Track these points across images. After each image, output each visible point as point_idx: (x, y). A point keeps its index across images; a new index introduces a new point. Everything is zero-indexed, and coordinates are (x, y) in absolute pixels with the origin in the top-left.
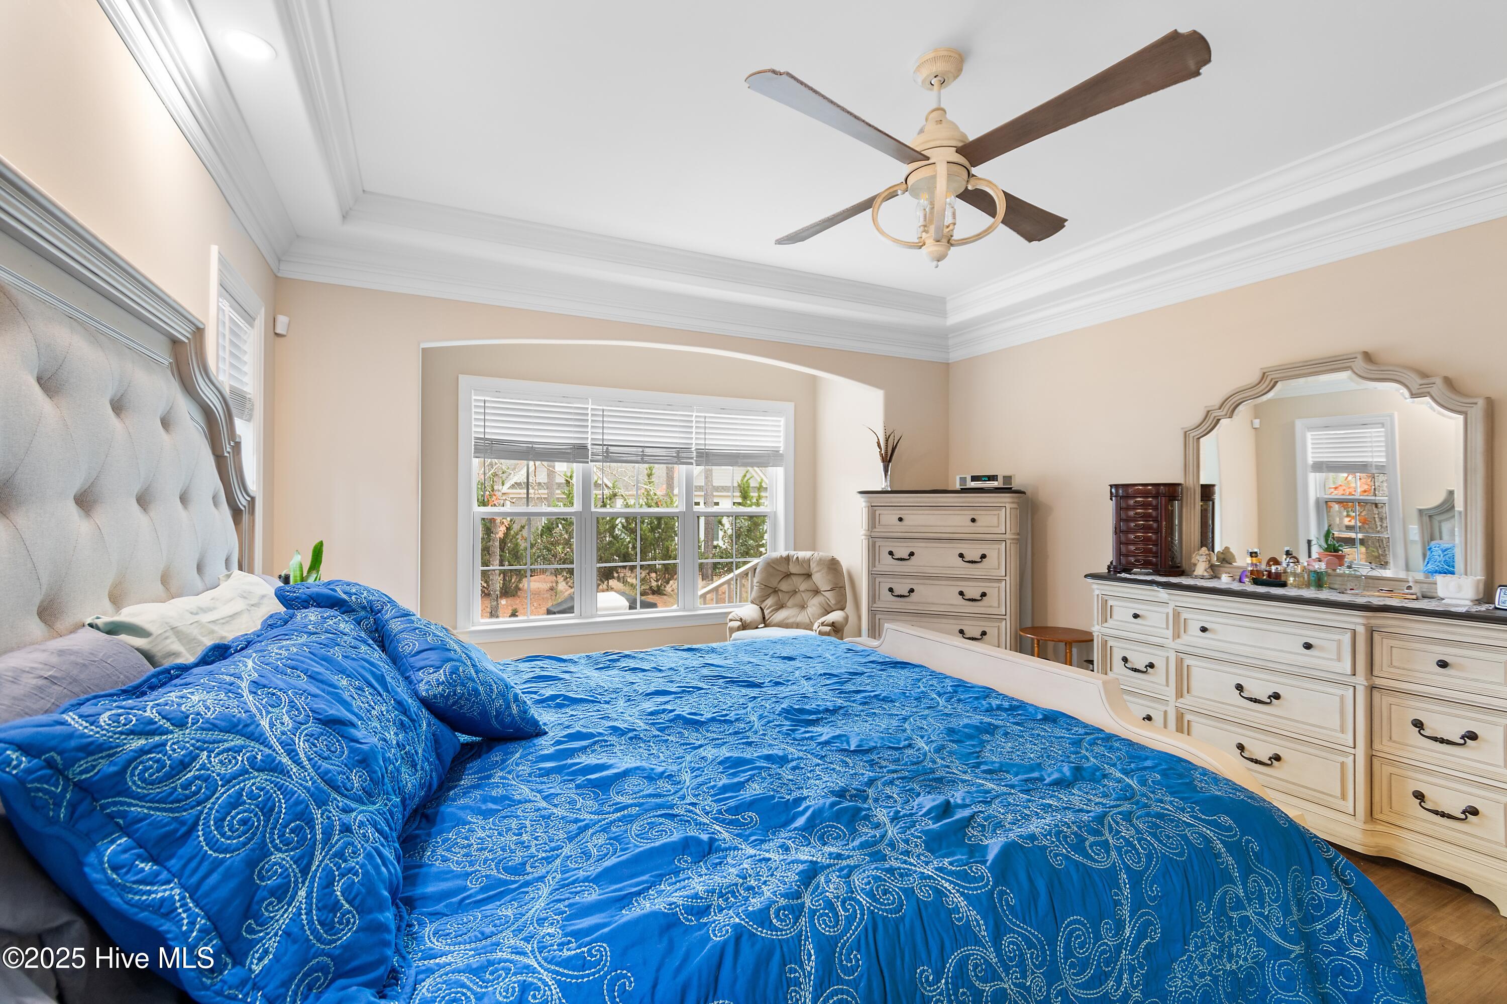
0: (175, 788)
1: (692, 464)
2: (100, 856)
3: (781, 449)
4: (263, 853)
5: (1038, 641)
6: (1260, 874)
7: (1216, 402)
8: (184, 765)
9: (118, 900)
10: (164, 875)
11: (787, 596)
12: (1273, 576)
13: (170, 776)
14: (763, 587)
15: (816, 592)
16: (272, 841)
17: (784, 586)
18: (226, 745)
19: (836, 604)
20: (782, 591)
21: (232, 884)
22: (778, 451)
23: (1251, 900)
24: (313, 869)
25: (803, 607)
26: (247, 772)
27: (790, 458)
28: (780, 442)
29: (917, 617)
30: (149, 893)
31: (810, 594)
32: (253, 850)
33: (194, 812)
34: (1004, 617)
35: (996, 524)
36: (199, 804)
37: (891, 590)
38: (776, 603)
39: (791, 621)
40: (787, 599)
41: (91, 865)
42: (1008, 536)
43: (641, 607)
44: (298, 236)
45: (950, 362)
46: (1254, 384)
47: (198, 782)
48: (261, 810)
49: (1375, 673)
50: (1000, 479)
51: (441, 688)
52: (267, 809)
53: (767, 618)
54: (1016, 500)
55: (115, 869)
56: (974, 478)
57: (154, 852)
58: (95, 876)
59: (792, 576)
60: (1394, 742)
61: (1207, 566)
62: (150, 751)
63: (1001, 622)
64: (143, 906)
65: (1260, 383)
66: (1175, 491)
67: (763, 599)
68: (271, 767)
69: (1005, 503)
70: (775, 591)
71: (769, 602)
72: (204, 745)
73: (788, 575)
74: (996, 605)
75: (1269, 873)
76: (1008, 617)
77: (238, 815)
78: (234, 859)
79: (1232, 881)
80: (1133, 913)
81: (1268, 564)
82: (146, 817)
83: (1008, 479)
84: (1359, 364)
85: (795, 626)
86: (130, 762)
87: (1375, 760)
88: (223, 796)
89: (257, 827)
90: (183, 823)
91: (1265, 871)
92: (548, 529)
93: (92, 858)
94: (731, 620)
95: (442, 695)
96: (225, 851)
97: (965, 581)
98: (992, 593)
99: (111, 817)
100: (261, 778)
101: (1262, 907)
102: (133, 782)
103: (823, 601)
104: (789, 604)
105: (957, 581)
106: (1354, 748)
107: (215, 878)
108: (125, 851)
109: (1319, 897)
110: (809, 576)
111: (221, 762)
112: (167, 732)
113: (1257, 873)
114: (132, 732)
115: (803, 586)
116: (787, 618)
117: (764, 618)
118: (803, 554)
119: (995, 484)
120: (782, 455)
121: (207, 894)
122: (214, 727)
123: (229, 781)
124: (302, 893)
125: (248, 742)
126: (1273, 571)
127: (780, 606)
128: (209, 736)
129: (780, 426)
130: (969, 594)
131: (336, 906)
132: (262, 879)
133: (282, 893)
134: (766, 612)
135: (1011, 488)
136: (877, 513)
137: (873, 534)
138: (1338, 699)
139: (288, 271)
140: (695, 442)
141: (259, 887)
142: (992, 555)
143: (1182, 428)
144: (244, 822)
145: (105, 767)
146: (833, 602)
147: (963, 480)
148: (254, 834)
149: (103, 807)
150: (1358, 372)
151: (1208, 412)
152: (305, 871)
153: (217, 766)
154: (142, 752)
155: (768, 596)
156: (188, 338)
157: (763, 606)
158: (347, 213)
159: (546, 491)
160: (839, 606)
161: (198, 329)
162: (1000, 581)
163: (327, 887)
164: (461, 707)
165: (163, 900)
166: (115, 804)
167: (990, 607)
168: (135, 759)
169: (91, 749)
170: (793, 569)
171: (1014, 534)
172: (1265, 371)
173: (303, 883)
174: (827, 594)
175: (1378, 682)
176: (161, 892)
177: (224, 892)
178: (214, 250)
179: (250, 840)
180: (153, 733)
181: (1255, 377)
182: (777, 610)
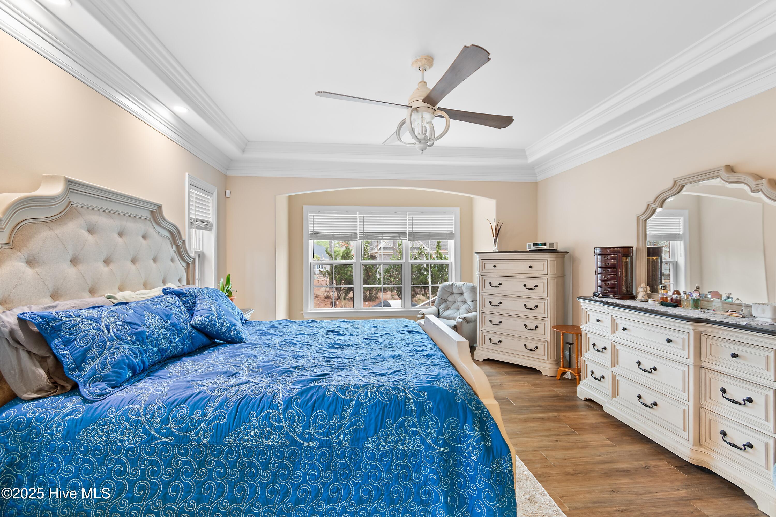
0: (72, 331)
1: (406, 240)
2: (54, 342)
3: (454, 231)
4: (90, 348)
5: (563, 333)
6: (429, 416)
7: (652, 199)
8: (75, 326)
9: (56, 352)
10: (66, 349)
11: (451, 304)
12: (674, 301)
13: (71, 328)
14: (440, 299)
15: (465, 302)
16: (93, 346)
17: (450, 299)
18: (88, 323)
19: (473, 309)
20: (449, 301)
21: (80, 353)
22: (452, 232)
23: (421, 425)
24: (103, 355)
25: (458, 309)
26: (91, 330)
27: (458, 235)
28: (453, 227)
29: (503, 316)
30: (62, 352)
31: (462, 303)
32: (87, 347)
33: (75, 336)
34: (547, 319)
35: (543, 269)
36: (77, 335)
37: (490, 302)
38: (446, 307)
39: (451, 316)
40: (451, 305)
41: (52, 344)
42: (549, 275)
43: (384, 306)
44: (232, 160)
45: (538, 181)
46: (669, 189)
47: (77, 330)
48: (92, 339)
49: (703, 358)
50: (548, 245)
51: (199, 322)
52: (94, 339)
53: (440, 314)
54: (553, 256)
55: (56, 345)
56: (536, 245)
57: (66, 344)
58: (53, 346)
59: (454, 294)
60: (712, 400)
61: (644, 294)
62: (67, 321)
63: (545, 321)
64: (60, 354)
65: (673, 187)
66: (628, 251)
67: (440, 305)
68: (99, 330)
69: (548, 258)
70: (446, 301)
71: (442, 306)
72: (82, 322)
73: (452, 293)
74: (543, 312)
75: (434, 417)
76: (549, 319)
77: (85, 339)
78: (82, 348)
79: (412, 415)
80: (351, 416)
81: (674, 294)
82: (65, 336)
83: (552, 245)
84: (724, 174)
85: (453, 319)
86: (62, 323)
87: (702, 410)
88: (83, 334)
89: (90, 342)
90: (72, 338)
91: (433, 416)
92: (387, 271)
93: (53, 343)
94: (419, 314)
95: (199, 324)
96: (80, 346)
97: (526, 299)
98: (541, 306)
99: (58, 335)
100: (94, 332)
101: (427, 429)
102: (63, 328)
103: (468, 308)
104: (452, 308)
105: (523, 299)
106: (689, 401)
107: (77, 351)
108: (59, 342)
109: (466, 433)
110: (462, 294)
111: (85, 326)
112: (74, 318)
113: (427, 415)
114: (65, 317)
115: (459, 299)
116: (449, 315)
117: (439, 314)
118: (459, 284)
119: (545, 248)
120: (454, 234)
121: (74, 355)
122: (86, 318)
123: (85, 331)
124: (98, 360)
125: (94, 323)
126: (674, 298)
127: (448, 308)
128: (84, 320)
129: (453, 220)
130: (529, 306)
131: (106, 365)
132: (88, 354)
133: (93, 358)
134: (440, 311)
135: (554, 250)
136: (484, 263)
137: (482, 274)
138: (681, 372)
139: (230, 173)
140: (408, 230)
141: (87, 356)
142: (541, 285)
143: (636, 215)
144: (86, 341)
145: (57, 323)
146: (472, 308)
147: (530, 246)
148: (88, 344)
149: (57, 332)
150: (724, 179)
151: (649, 205)
152: (100, 355)
153: (83, 328)
154: (66, 321)
155: (442, 303)
156: (156, 210)
157: (439, 308)
158: (244, 150)
159: (392, 251)
160: (474, 310)
161: (160, 206)
162: (545, 299)
163: (105, 360)
164: (208, 329)
165: (64, 354)
166: (59, 332)
167: (540, 313)
168: (64, 323)
169: (54, 319)
170: (455, 290)
171: (553, 274)
172: (675, 180)
173: (99, 357)
174: (470, 303)
175: (703, 364)
176: (64, 352)
177: (78, 355)
178: (187, 174)
179: (87, 345)
180: (70, 318)
181: (669, 184)
182: (445, 310)
